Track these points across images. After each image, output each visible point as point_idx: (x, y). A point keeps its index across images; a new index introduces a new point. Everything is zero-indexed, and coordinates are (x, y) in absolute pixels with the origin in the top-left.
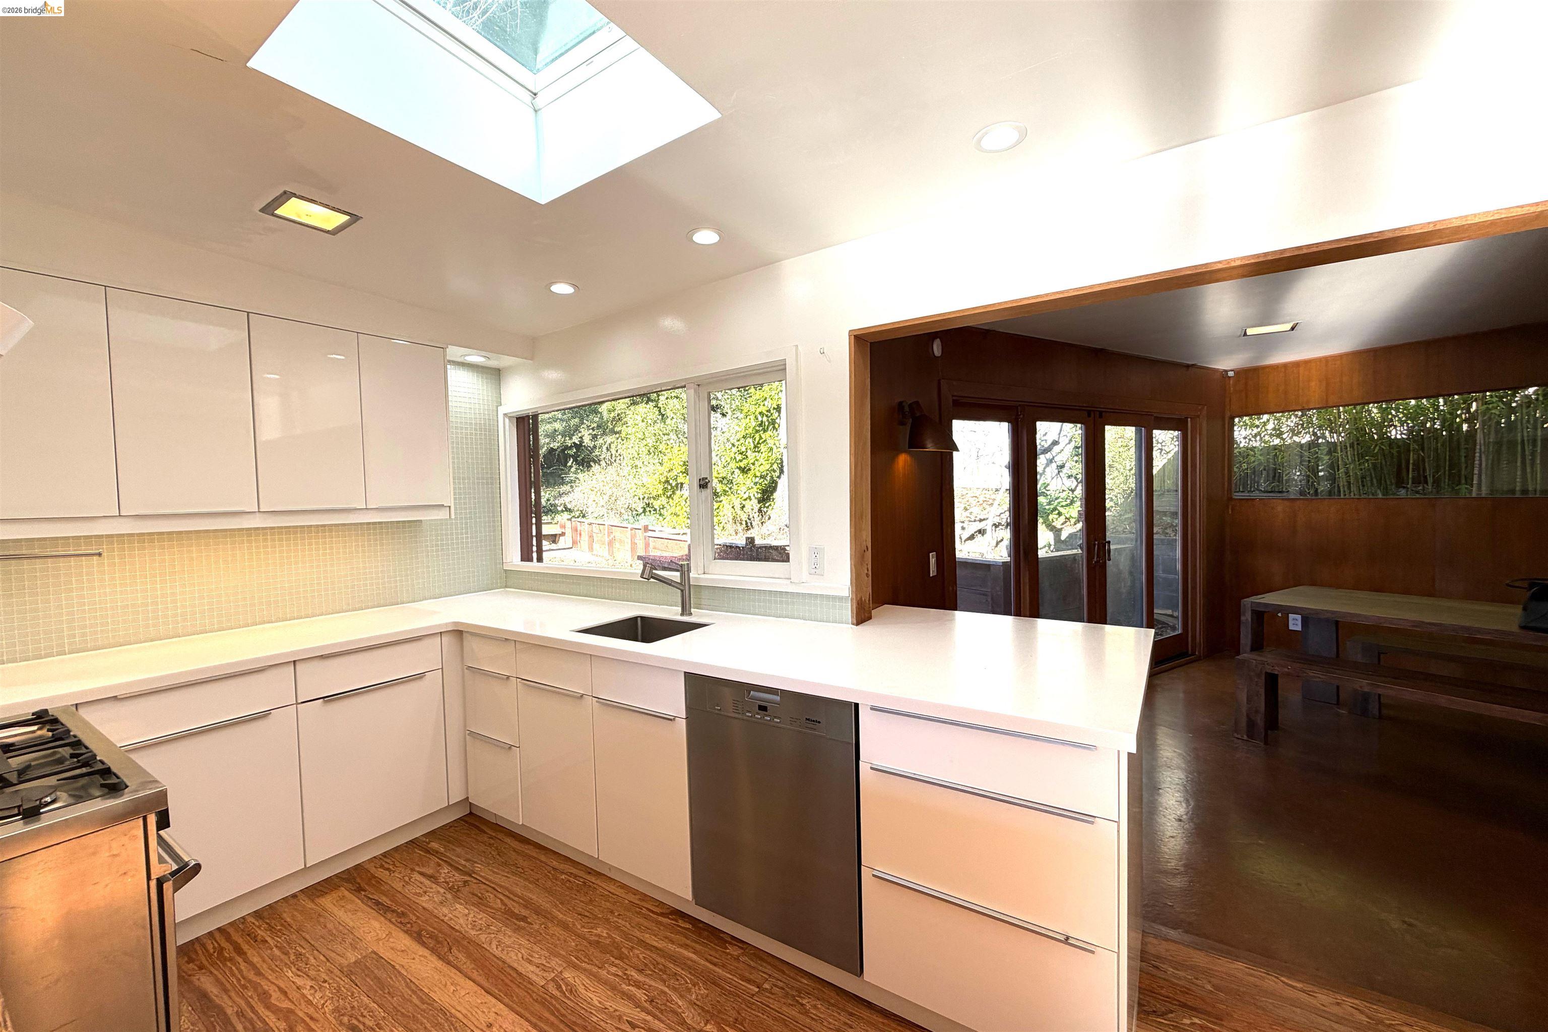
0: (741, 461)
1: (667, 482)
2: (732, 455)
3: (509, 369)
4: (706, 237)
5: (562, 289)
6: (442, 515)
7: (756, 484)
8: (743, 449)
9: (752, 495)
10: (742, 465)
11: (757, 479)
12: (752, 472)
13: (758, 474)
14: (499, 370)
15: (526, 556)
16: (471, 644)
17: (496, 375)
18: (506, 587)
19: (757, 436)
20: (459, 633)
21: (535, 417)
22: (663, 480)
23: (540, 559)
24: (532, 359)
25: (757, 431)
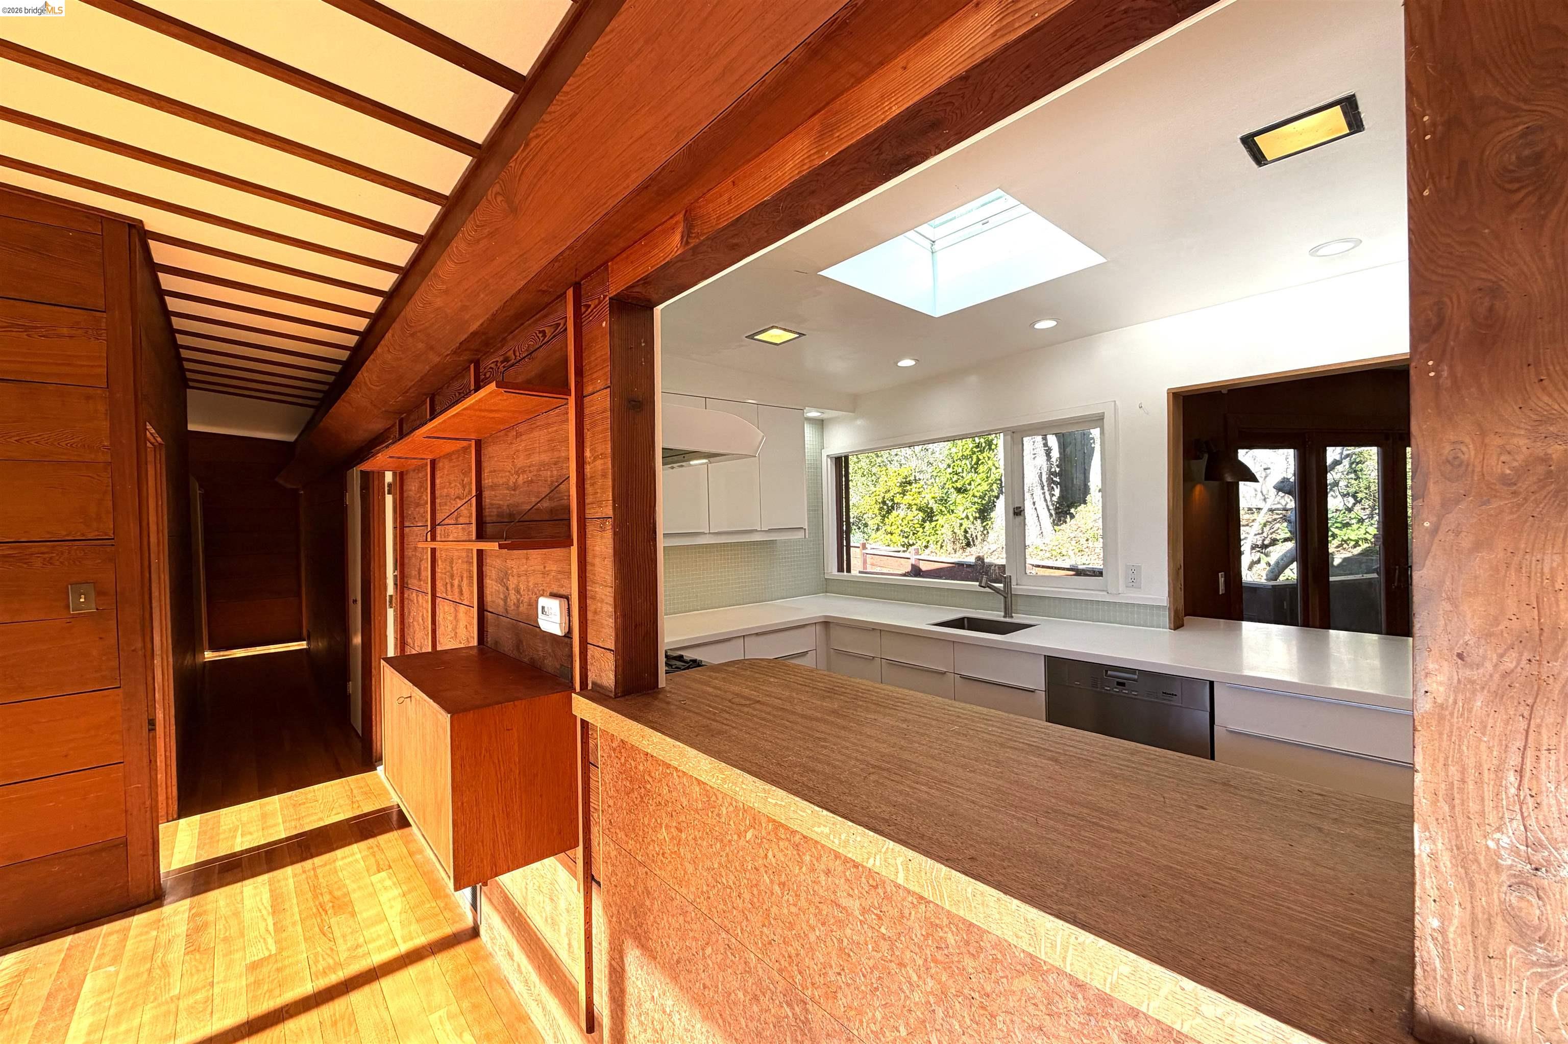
0: (956, 481)
1: (884, 503)
2: (948, 476)
3: (830, 420)
4: (1045, 324)
5: (907, 363)
6: (800, 535)
7: (974, 503)
8: (960, 470)
9: (970, 515)
10: (959, 485)
11: (976, 500)
12: (971, 493)
13: (978, 494)
14: (823, 421)
15: (840, 569)
16: (835, 632)
17: (820, 424)
18: (826, 592)
19: (974, 457)
20: (827, 624)
21: (847, 458)
22: (880, 501)
23: (849, 570)
24: (853, 412)
25: (974, 453)
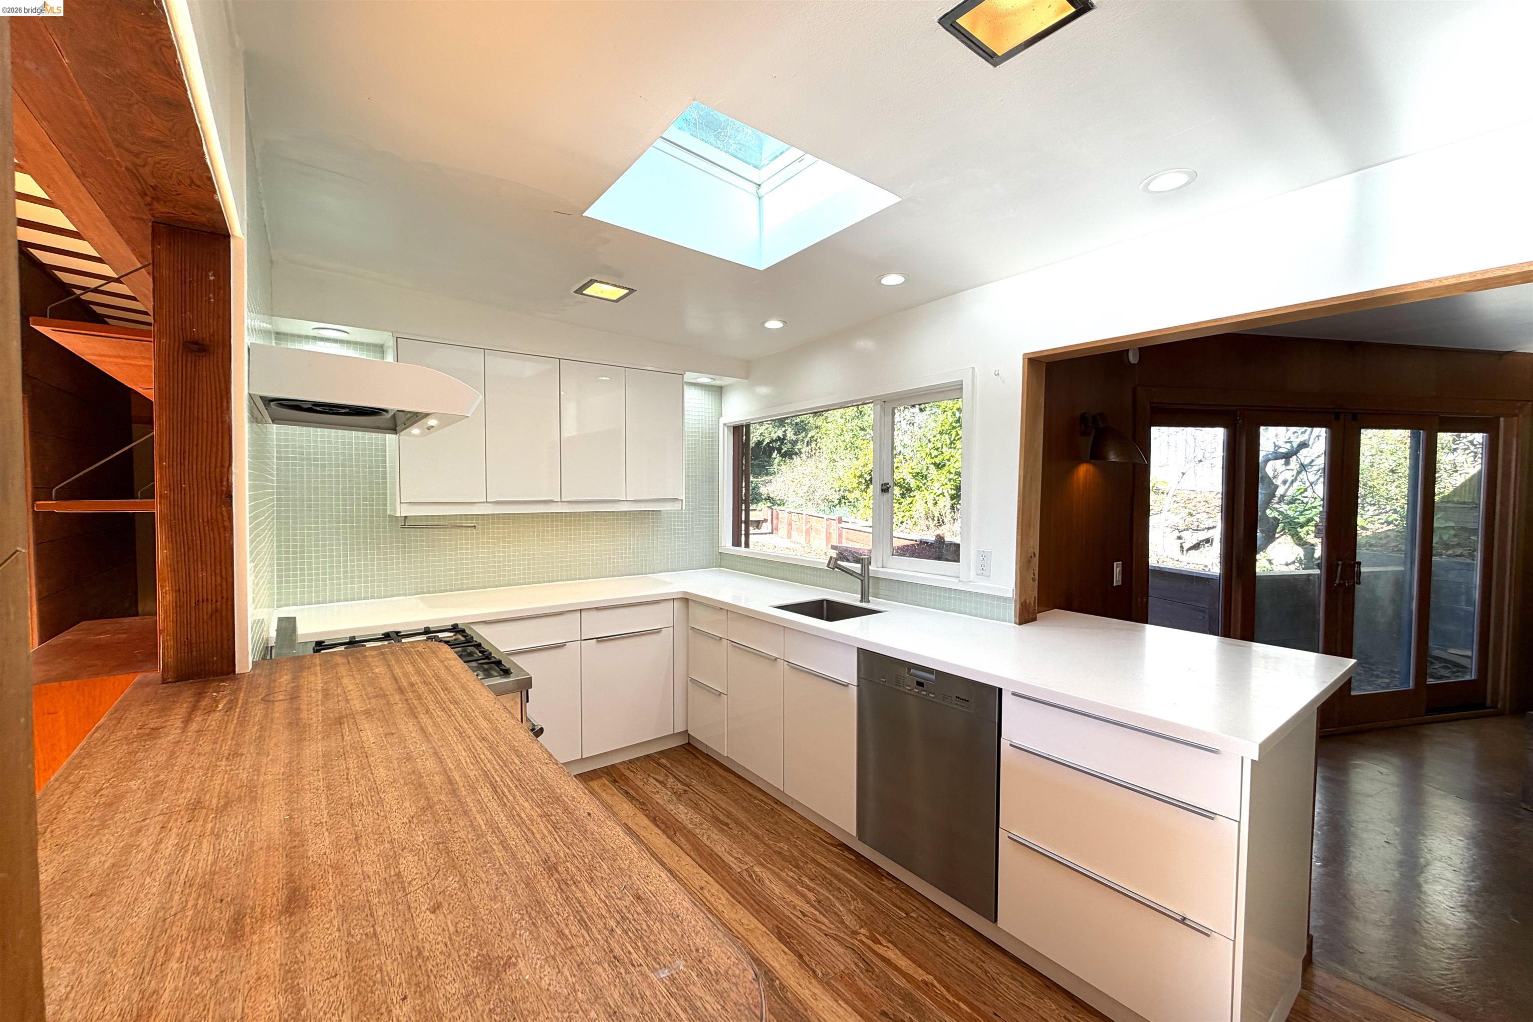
0: (936, 457)
1: (861, 476)
2: (928, 451)
3: (731, 385)
4: (892, 280)
5: (774, 324)
6: (677, 506)
7: (950, 480)
8: (939, 445)
9: (945, 492)
10: (937, 460)
11: (951, 476)
12: (946, 468)
13: (953, 471)
14: (721, 387)
15: (736, 543)
16: (694, 609)
17: (719, 391)
18: (720, 566)
20: (686, 600)
21: (748, 426)
22: (858, 474)
23: (747, 546)
24: (747, 379)
